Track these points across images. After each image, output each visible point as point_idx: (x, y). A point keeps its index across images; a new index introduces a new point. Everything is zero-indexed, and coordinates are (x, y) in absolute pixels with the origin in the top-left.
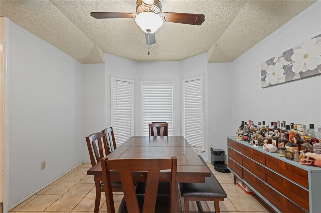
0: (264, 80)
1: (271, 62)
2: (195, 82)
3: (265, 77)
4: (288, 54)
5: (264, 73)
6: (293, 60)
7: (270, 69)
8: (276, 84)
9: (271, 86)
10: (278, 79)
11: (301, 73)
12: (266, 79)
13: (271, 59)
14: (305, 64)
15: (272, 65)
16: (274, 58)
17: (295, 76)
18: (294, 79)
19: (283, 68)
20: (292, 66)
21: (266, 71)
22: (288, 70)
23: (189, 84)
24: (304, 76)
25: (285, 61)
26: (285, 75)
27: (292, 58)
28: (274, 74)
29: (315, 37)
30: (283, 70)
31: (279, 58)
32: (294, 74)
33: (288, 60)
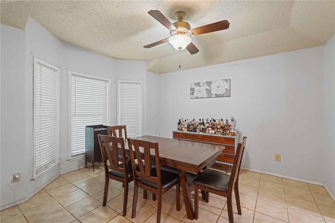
0: (193, 94)
1: (198, 84)
2: (134, 85)
3: (194, 92)
4: (209, 83)
5: (193, 90)
6: (212, 87)
7: (197, 88)
8: (201, 98)
9: (197, 98)
10: (203, 95)
11: (216, 95)
12: (194, 93)
13: (198, 83)
14: (218, 91)
15: (198, 87)
16: (200, 83)
17: (213, 96)
18: (212, 97)
19: (206, 90)
20: (211, 90)
21: (194, 89)
22: (209, 91)
23: (125, 85)
24: (217, 96)
25: (207, 87)
26: (207, 94)
27: (211, 86)
28: (200, 92)
29: (223, 80)
30: (206, 91)
31: (203, 84)
32: (212, 94)
33: (209, 86)
